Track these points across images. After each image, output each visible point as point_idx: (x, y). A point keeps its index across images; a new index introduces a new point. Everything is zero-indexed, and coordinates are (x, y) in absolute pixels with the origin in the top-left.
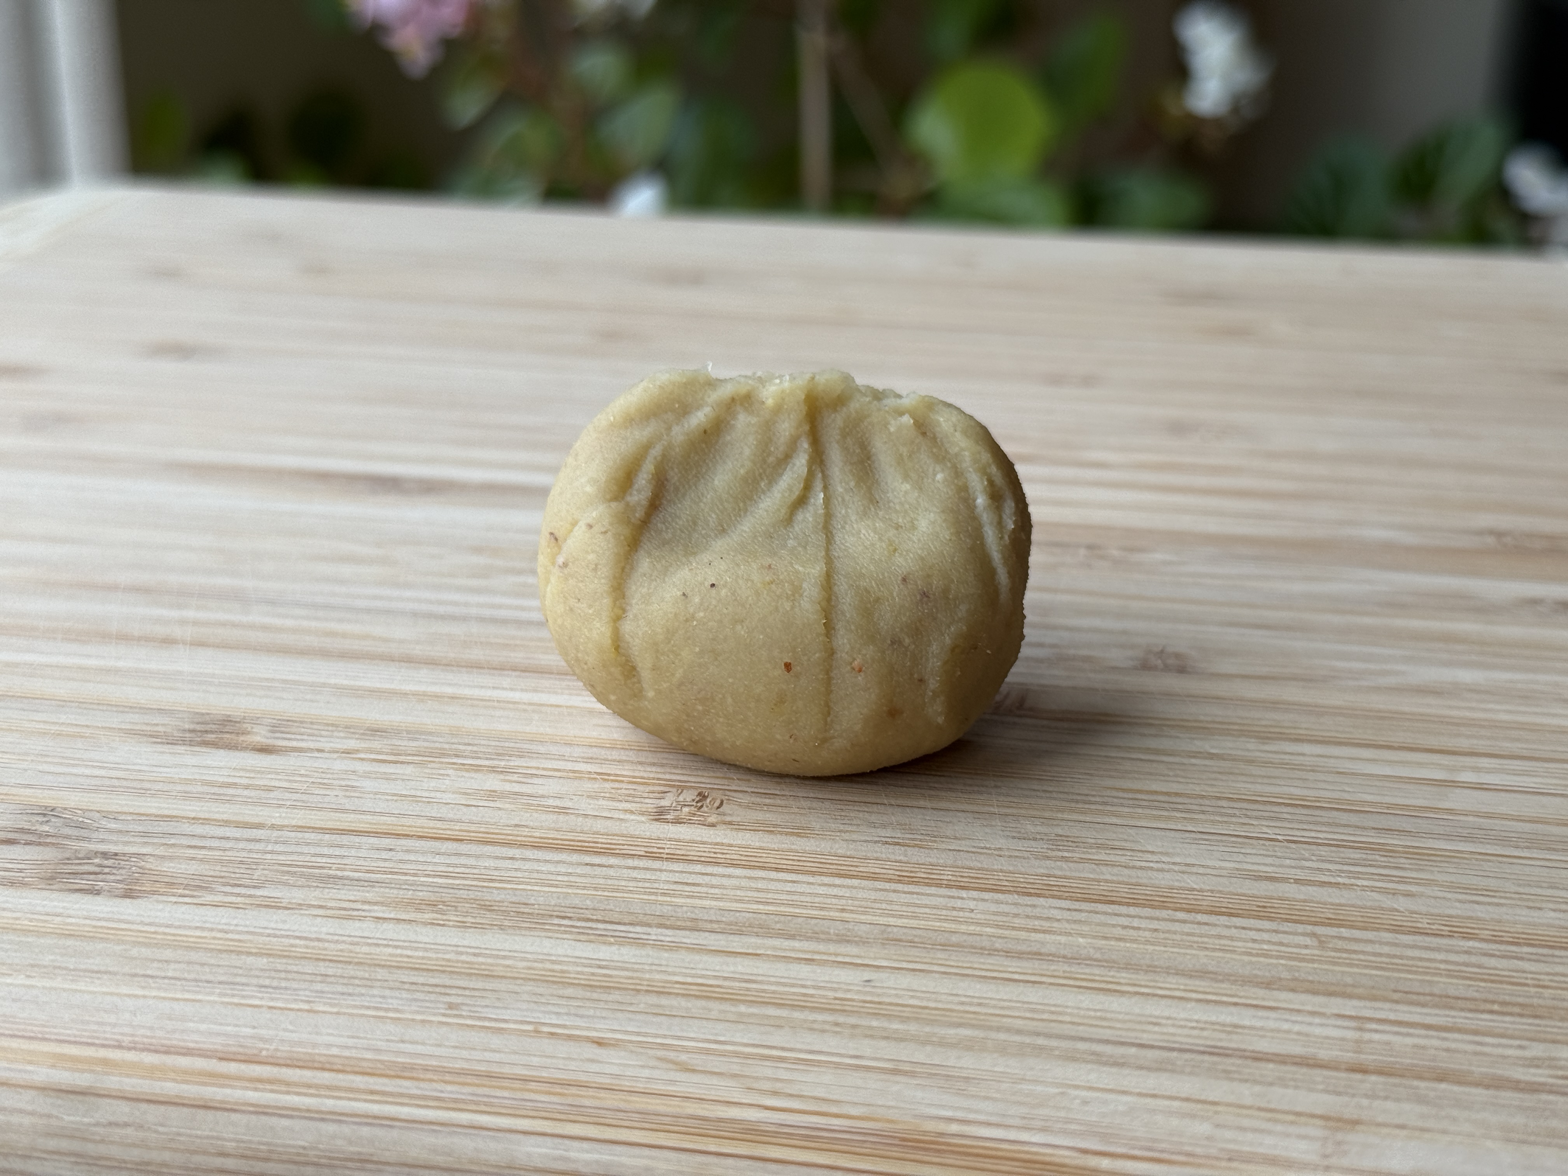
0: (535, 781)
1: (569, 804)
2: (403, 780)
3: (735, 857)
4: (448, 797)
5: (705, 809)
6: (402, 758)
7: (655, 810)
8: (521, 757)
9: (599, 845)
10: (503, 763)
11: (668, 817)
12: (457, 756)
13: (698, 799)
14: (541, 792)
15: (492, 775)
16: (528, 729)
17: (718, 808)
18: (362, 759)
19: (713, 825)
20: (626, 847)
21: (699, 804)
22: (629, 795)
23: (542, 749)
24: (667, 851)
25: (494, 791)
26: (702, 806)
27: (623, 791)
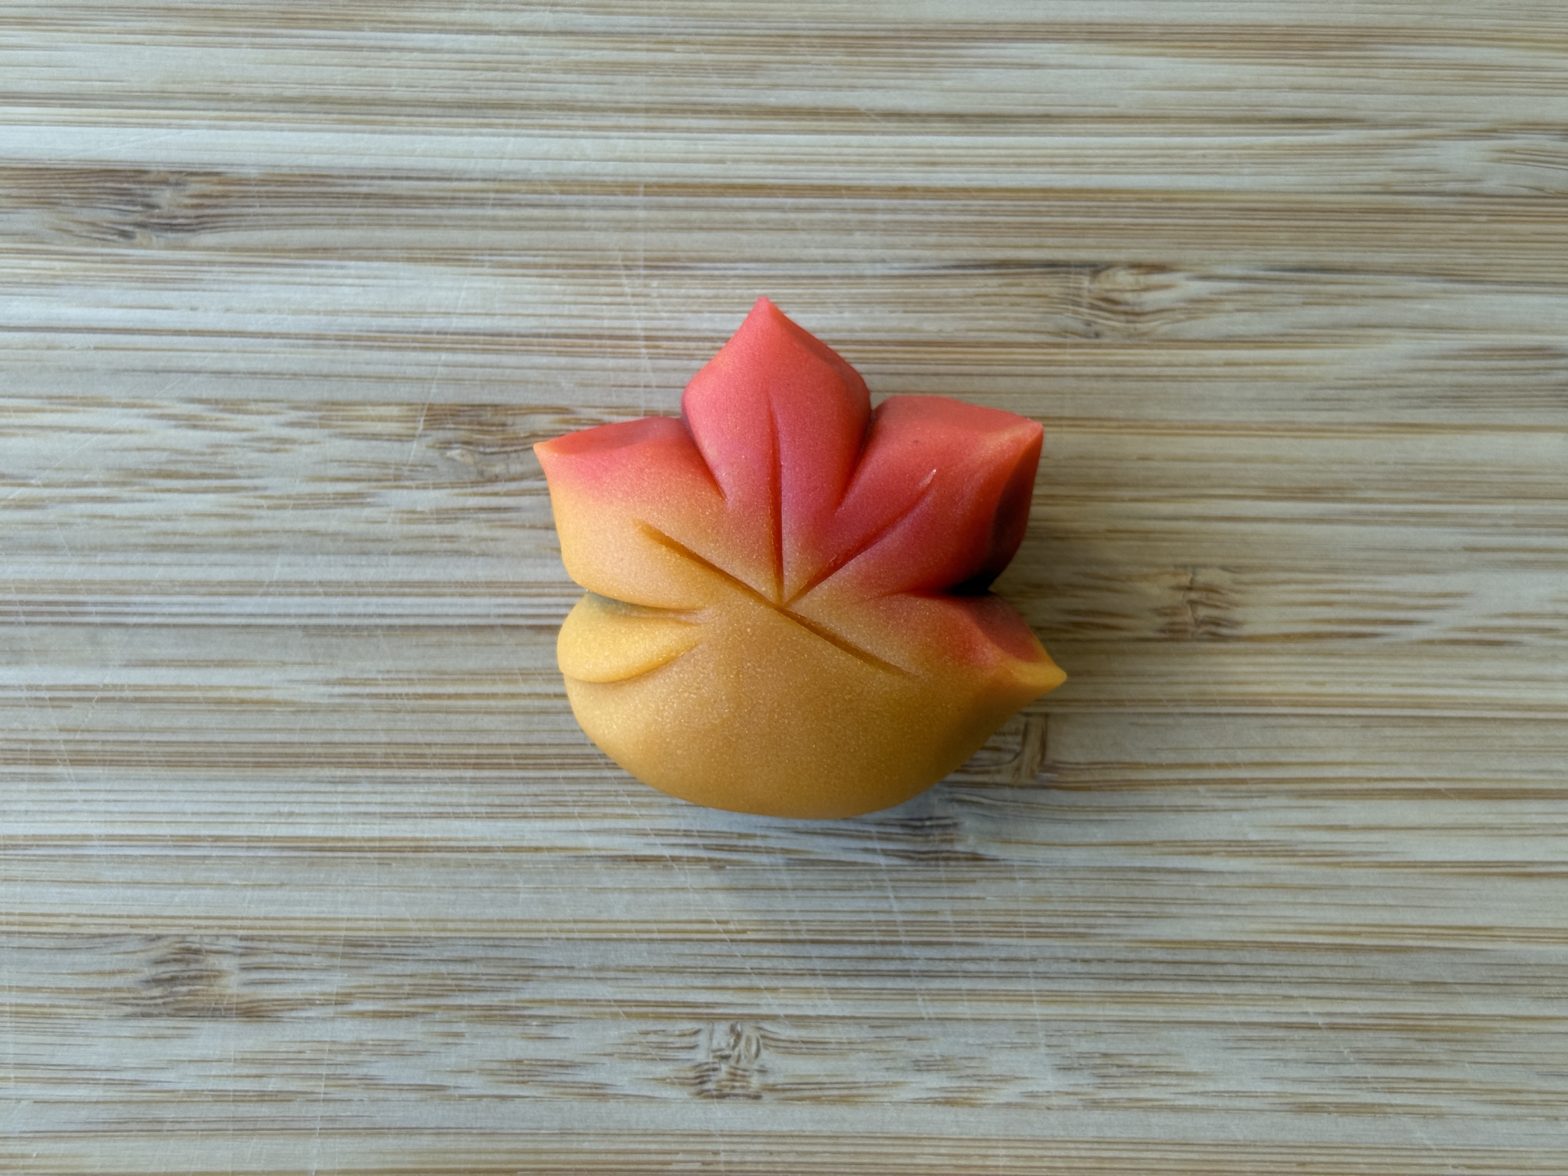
0: (558, 1031)
1: (602, 1077)
2: (420, 1054)
3: (791, 1158)
4: (475, 1084)
5: (743, 1064)
6: (403, 1005)
7: (692, 1074)
8: (527, 979)
9: (654, 1157)
10: (513, 996)
11: (709, 1086)
12: (461, 989)
13: (732, 1041)
14: (568, 1057)
15: (509, 1029)
16: (517, 913)
17: (757, 1055)
18: (361, 1014)
19: (757, 1097)
20: (680, 1157)
21: (736, 1053)
22: (660, 1046)
23: (546, 958)
24: (722, 1157)
25: (519, 1062)
26: (739, 1056)
27: (652, 1038)
